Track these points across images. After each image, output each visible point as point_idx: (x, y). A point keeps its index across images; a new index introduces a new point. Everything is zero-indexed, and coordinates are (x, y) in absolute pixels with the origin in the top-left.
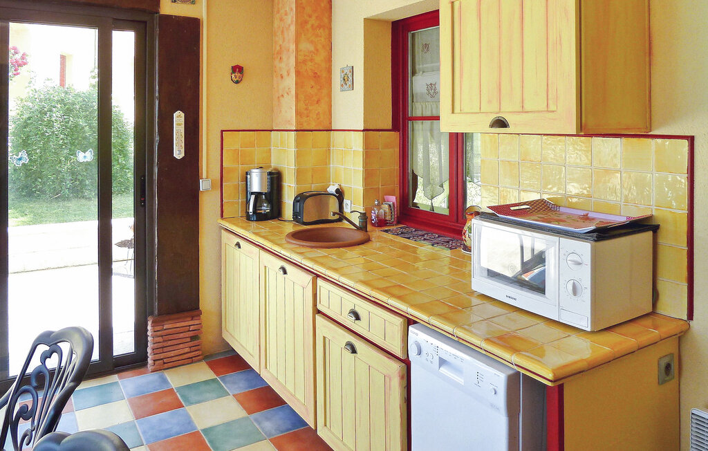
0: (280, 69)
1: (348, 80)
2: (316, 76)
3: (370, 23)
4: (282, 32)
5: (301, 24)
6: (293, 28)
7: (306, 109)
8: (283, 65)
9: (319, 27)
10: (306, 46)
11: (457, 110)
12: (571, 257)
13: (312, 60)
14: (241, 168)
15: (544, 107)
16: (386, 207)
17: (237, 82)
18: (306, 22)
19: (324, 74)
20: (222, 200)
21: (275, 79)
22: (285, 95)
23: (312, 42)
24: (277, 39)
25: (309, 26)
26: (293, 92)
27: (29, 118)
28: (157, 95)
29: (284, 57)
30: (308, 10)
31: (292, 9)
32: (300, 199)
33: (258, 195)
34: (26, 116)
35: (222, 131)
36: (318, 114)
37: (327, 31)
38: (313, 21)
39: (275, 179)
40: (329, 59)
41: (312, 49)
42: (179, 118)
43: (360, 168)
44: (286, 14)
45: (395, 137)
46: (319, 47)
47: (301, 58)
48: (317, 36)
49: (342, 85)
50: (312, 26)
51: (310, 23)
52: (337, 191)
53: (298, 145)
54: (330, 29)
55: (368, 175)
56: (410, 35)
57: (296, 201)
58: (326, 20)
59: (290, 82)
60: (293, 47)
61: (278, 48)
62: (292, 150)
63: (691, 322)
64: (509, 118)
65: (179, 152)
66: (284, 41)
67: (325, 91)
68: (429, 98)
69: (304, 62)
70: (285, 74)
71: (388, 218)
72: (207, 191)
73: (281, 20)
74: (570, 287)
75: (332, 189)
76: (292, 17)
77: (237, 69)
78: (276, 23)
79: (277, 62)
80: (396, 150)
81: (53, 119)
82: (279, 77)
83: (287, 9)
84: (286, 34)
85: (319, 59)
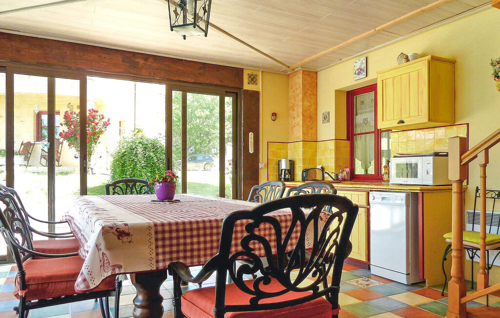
0: (293, 114)
1: (326, 118)
2: (311, 117)
3: (338, 92)
4: (294, 98)
5: (305, 94)
6: (301, 95)
7: (307, 132)
8: (295, 112)
9: (312, 94)
10: (307, 104)
11: (384, 120)
12: (427, 162)
13: (309, 110)
14: (275, 160)
15: (417, 114)
16: (345, 173)
17: (274, 120)
18: (307, 93)
19: (314, 116)
20: (268, 173)
21: (290, 119)
22: (296, 126)
23: (309, 102)
24: (291, 101)
25: (308, 94)
26: (301, 124)
27: (125, 152)
28: (243, 125)
29: (295, 109)
30: (308, 87)
31: (300, 87)
32: (306, 171)
33: (285, 170)
34: (123, 151)
35: (268, 142)
36: (312, 134)
37: (315, 97)
38: (309, 92)
39: (292, 163)
40: (316, 109)
41: (309, 104)
42: (251, 135)
43: (333, 156)
44: (297, 89)
45: (348, 143)
46: (312, 104)
47: (305, 108)
48: (311, 99)
49: (323, 121)
50: (309, 94)
51: (308, 93)
52: (322, 168)
53: (303, 147)
54: (317, 96)
55: (337, 160)
56: (355, 97)
57: (303, 171)
58: (315, 91)
59: (300, 120)
60: (301, 104)
61: (292, 105)
62: (301, 150)
63: (468, 186)
64: (404, 120)
65: (251, 151)
66: (295, 101)
67: (314, 124)
68: (364, 125)
69: (306, 110)
70: (296, 116)
71: (346, 177)
72: (262, 168)
73: (294, 92)
74: (426, 172)
75: (319, 167)
76: (300, 91)
77: (274, 114)
78: (290, 94)
79: (291, 111)
80: (349, 149)
81: (138, 152)
82: (293, 118)
83: (297, 87)
84: (296, 98)
85: (312, 109)
